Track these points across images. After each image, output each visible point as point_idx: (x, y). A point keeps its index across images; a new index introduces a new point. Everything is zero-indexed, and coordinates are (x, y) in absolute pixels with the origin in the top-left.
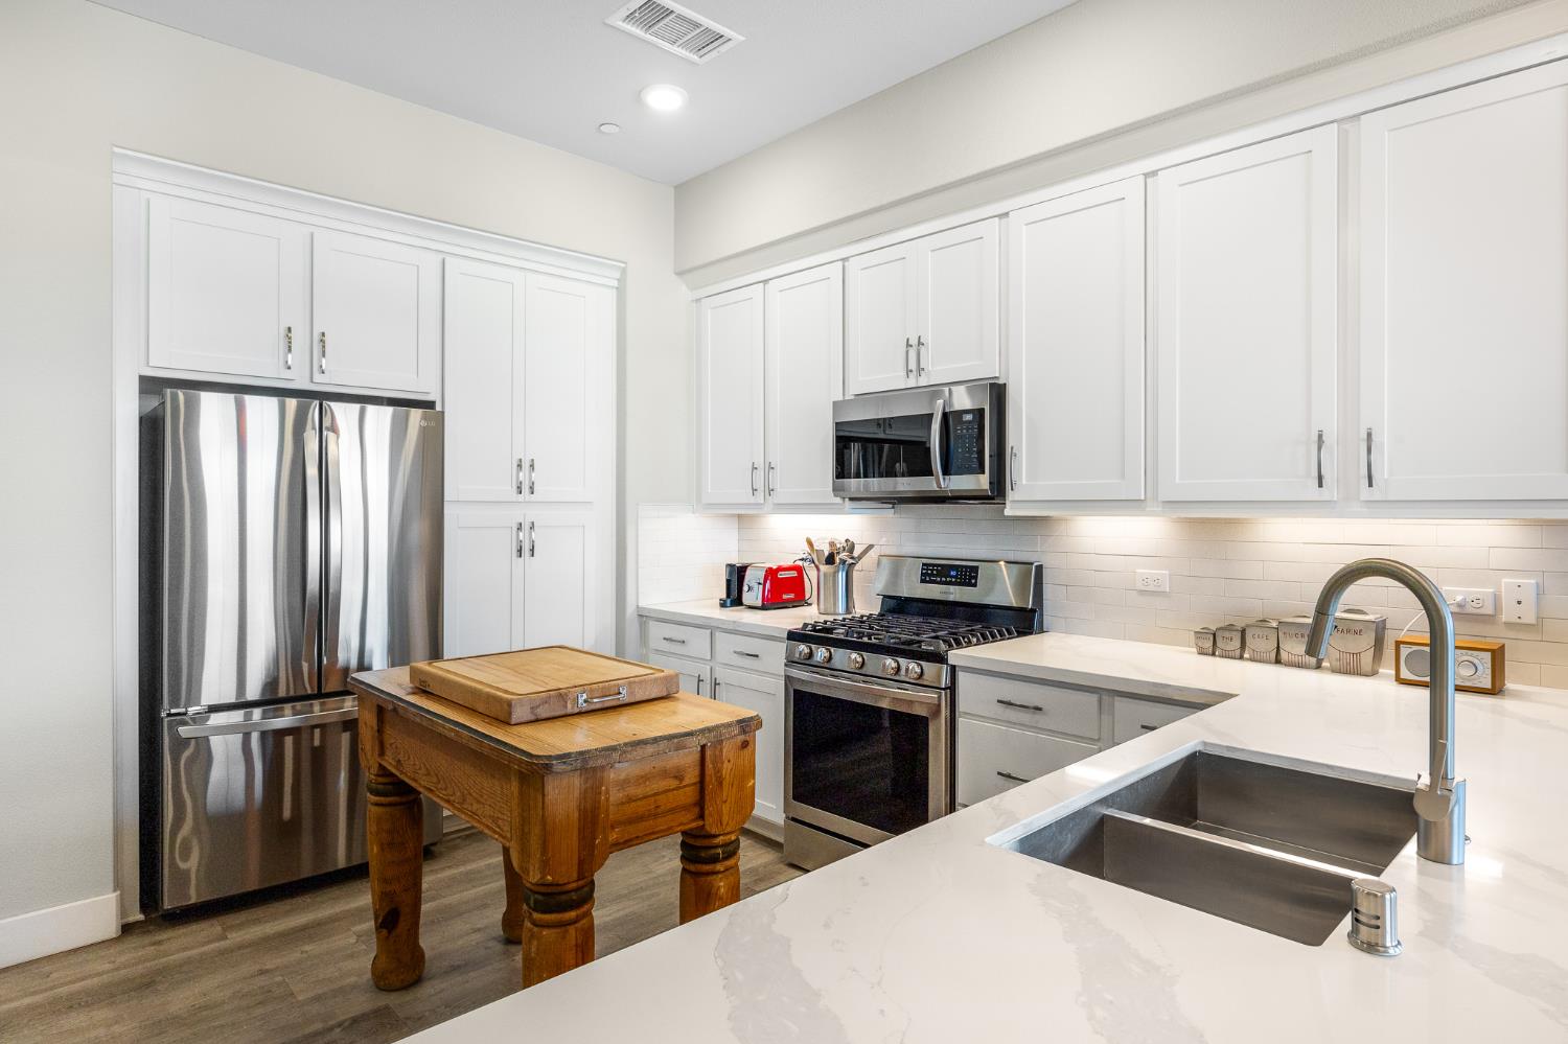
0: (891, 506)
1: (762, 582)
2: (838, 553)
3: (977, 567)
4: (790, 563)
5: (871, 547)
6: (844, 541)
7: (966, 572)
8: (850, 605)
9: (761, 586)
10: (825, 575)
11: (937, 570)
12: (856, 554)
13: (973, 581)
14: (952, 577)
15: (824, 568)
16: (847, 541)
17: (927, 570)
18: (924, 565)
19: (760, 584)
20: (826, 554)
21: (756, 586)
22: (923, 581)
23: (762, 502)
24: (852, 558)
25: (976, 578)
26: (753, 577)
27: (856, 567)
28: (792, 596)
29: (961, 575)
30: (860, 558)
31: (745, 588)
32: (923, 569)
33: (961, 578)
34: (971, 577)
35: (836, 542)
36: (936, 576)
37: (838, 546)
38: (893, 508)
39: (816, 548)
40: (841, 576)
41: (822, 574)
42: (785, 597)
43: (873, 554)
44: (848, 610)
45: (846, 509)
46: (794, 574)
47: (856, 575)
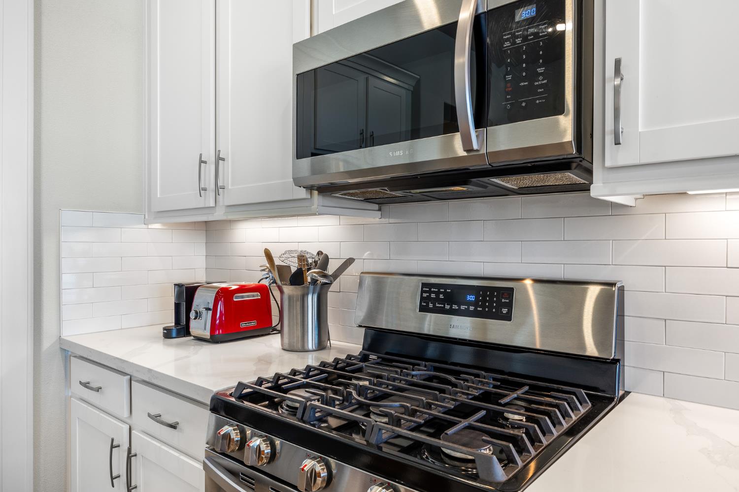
0: (376, 207)
1: (211, 306)
2: (309, 269)
3: (512, 290)
4: (253, 283)
5: (349, 262)
6: (315, 253)
7: (492, 296)
8: (324, 338)
9: (210, 313)
10: (290, 298)
11: (445, 293)
12: (331, 270)
13: (505, 311)
14: (469, 303)
15: (288, 290)
16: (320, 253)
17: (430, 292)
18: (424, 285)
19: (209, 309)
20: (293, 270)
21: (204, 311)
22: (423, 309)
23: (212, 204)
24: (325, 276)
25: (510, 306)
26: (203, 300)
27: (332, 288)
28: (253, 323)
29: (484, 301)
30: (336, 275)
31: (192, 315)
32: (422, 292)
33: (483, 306)
34: (501, 305)
35: (308, 256)
36: (442, 301)
37: (310, 261)
38: (380, 210)
39: (276, 263)
40: (311, 301)
41: (286, 297)
42: (243, 325)
43: (353, 270)
44: (321, 346)
45: (315, 207)
46: (257, 296)
47: (331, 296)
